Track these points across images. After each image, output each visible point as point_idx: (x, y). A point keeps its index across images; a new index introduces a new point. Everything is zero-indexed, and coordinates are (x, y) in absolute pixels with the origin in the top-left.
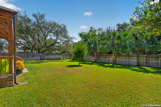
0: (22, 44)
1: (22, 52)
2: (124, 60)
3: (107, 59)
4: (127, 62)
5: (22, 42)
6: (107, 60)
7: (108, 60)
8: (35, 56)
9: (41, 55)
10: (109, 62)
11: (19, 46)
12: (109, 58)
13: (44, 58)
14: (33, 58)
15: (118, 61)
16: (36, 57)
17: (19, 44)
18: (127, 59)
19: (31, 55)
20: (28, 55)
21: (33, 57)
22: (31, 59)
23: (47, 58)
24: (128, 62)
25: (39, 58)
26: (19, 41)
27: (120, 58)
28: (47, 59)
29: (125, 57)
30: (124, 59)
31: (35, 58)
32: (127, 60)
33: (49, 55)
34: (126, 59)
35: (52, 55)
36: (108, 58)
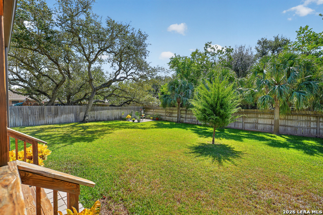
0: (22, 80)
1: (21, 101)
2: (304, 125)
3: (252, 120)
4: (312, 130)
5: (23, 76)
6: (249, 123)
7: (253, 123)
8: (62, 114)
9: (78, 110)
10: (256, 127)
11: (14, 84)
12: (257, 117)
13: (87, 118)
14: (57, 120)
15: (283, 126)
16: (64, 116)
17: (15, 80)
18: (312, 121)
19: (50, 110)
20: (42, 110)
21: (56, 114)
22: (50, 120)
23: (92, 116)
24: (314, 128)
25: (72, 117)
26: (14, 73)
27: (290, 120)
28: (93, 119)
29: (305, 118)
30: (303, 121)
31: (62, 118)
32: (313, 125)
33: (97, 110)
34: (310, 121)
35: (103, 109)
36: (253, 117)
